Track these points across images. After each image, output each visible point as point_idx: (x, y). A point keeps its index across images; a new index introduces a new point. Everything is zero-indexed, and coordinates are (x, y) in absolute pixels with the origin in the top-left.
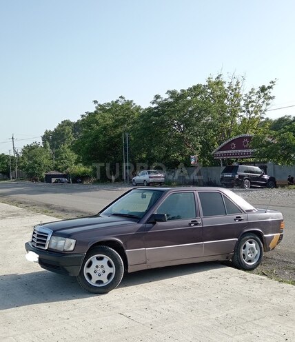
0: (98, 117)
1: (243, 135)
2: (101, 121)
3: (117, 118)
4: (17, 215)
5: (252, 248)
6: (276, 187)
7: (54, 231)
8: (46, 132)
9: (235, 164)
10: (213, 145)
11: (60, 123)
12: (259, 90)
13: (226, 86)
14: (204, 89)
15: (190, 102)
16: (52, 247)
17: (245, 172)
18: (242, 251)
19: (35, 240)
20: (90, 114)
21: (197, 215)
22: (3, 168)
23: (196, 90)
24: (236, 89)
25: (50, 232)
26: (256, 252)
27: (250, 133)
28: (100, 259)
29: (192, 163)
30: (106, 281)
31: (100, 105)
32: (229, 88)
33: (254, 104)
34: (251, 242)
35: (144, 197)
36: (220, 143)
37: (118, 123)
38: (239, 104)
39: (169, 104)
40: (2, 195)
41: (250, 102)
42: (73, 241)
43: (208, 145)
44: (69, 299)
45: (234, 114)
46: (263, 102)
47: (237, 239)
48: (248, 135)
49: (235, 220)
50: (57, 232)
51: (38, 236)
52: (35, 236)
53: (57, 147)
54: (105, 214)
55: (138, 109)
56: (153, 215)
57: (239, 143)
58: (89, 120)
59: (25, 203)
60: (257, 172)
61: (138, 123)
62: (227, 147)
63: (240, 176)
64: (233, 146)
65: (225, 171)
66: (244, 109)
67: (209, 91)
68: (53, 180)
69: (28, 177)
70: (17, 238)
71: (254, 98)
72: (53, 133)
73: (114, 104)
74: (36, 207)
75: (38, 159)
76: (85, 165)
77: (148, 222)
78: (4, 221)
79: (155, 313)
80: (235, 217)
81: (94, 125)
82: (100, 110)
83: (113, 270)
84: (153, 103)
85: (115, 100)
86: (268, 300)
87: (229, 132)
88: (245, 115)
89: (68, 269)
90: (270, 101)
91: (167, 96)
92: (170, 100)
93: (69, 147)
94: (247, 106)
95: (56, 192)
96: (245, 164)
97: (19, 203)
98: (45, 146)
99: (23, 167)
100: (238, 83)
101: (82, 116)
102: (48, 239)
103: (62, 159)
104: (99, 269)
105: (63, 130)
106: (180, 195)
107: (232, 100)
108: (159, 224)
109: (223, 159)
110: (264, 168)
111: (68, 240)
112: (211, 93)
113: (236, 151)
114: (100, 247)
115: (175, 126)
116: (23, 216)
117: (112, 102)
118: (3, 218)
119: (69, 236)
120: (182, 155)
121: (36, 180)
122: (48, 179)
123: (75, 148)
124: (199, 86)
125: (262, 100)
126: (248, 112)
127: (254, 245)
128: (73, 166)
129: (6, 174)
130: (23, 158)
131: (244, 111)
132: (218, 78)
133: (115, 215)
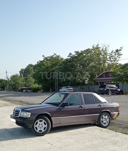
0: (44, 63)
1: (108, 71)
2: (46, 64)
3: (52, 63)
4: (8, 105)
5: (106, 118)
6: (123, 94)
7: (22, 110)
8: (21, 69)
9: (105, 84)
10: (95, 75)
11: (28, 65)
12: (115, 51)
13: (101, 49)
14: (91, 51)
15: (85, 56)
16: (21, 116)
17: (109, 88)
18: (102, 119)
19: (14, 113)
20: (41, 61)
21: (82, 104)
22: (2, 85)
23: (88, 51)
24: (105, 51)
25: (21, 110)
26: (108, 120)
27: (112, 70)
28: (41, 121)
29: (86, 83)
30: (43, 131)
31: (45, 58)
32: (102, 50)
33: (113, 57)
34: (105, 116)
35: (60, 96)
36: (98, 74)
37: (53, 65)
38: (106, 57)
39: (76, 57)
40: (1, 97)
41: (111, 56)
42: (30, 114)
43: (93, 75)
44: (27, 138)
45: (104, 62)
46: (117, 56)
47: (99, 114)
48: (111, 71)
49: (98, 106)
52: (15, 112)
53: (26, 76)
54: (44, 103)
55: (62, 59)
56: (63, 103)
57: (107, 74)
58: (40, 64)
59: (11, 100)
60: (115, 88)
61: (62, 65)
62: (101, 76)
63: (107, 90)
64: (104, 76)
65: (100, 87)
66: (109, 59)
67: (93, 51)
68: (24, 91)
69: (13, 90)
70: (7, 114)
71: (113, 55)
72: (25, 70)
73: (52, 57)
74: (16, 102)
75: (17, 81)
76: (38, 84)
77: (61, 106)
78: (2, 108)
79: (62, 143)
80: (98, 105)
81: (43, 66)
82: (45, 59)
83: (46, 126)
84: (68, 57)
85: (52, 55)
86: (109, 138)
87: (102, 70)
88: (109, 62)
89: (28, 125)
90: (120, 56)
91: (75, 54)
92: (76, 55)
93: (31, 76)
94: (110, 58)
95: (25, 96)
96: (110, 84)
97: (9, 101)
98: (21, 76)
99: (11, 85)
100: (106, 48)
101: (37, 62)
102: (20, 113)
103: (28, 81)
104: (40, 125)
105: (29, 68)
106: (75, 95)
107: (104, 56)
108: (66, 107)
109: (100, 82)
110: (118, 86)
111: (28, 113)
112: (94, 52)
113: (105, 78)
114: (41, 116)
115: (78, 67)
116: (10, 106)
117: (51, 56)
118: (1, 106)
119: (28, 111)
120: (81, 80)
121: (16, 91)
122: (22, 90)
123: (34, 76)
124: (89, 49)
125: (117, 55)
126: (111, 61)
127: (106, 117)
128: (33, 84)
129: (3, 88)
130: (11, 81)
131: (109, 61)
132: (97, 46)
133: (48, 103)
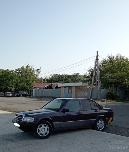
16: (24, 121)
21: (80, 109)
25: (24, 115)
42: (33, 118)
47: (95, 119)
50: (26, 115)
51: (19, 116)
54: (44, 109)
56: (63, 109)
77: (62, 112)
80: (95, 110)
102: (23, 118)
119: (32, 116)
127: (102, 122)
133: (48, 109)
